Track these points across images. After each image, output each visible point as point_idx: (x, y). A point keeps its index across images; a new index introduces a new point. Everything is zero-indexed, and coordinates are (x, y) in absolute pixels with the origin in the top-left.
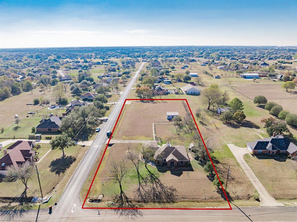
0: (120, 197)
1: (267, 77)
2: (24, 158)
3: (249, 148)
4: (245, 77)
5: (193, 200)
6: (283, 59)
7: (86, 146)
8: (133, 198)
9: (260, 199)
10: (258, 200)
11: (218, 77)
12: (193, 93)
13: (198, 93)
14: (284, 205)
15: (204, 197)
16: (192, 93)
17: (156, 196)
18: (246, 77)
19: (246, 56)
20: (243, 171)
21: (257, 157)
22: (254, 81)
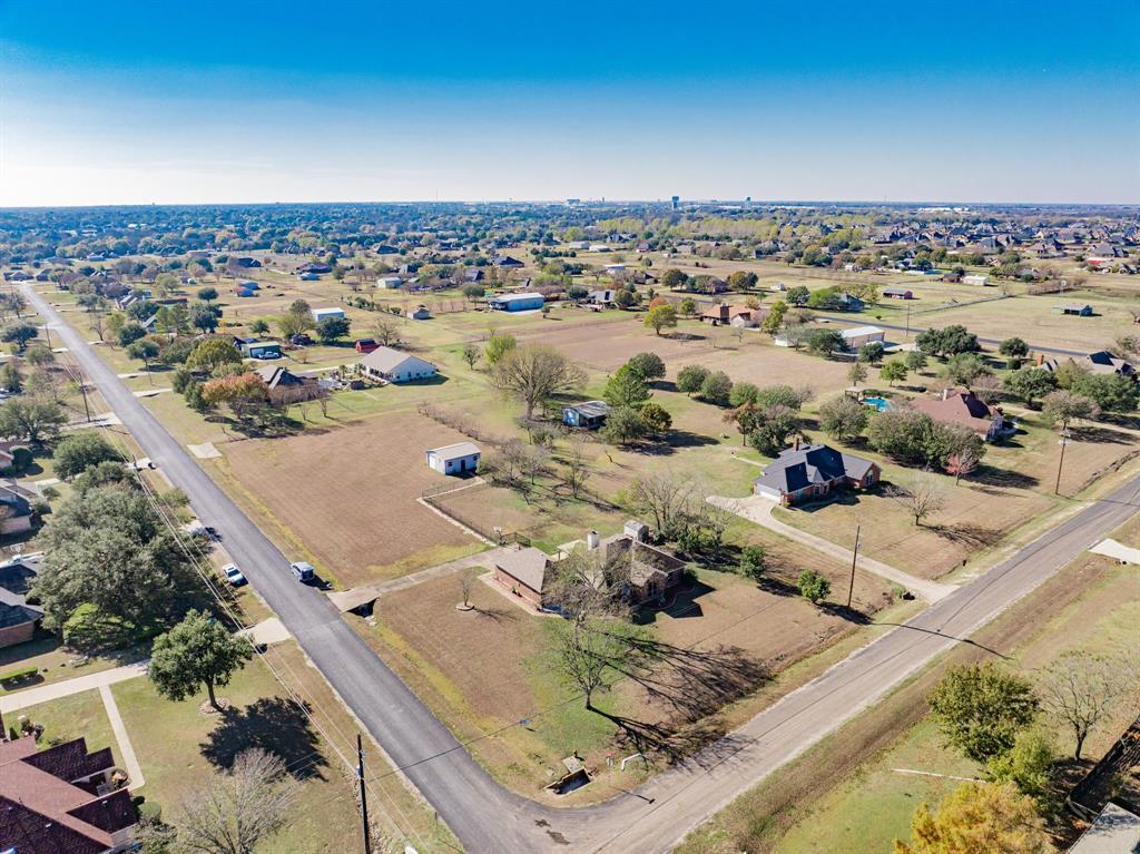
0: (629, 735)
1: (563, 299)
2: (74, 784)
3: (763, 494)
4: (506, 307)
5: (803, 653)
6: (535, 243)
7: (276, 645)
8: (666, 718)
9: (913, 594)
10: (909, 597)
11: (425, 316)
12: (414, 376)
13: (429, 375)
14: (958, 587)
15: (814, 639)
16: (410, 375)
17: (718, 685)
18: (510, 305)
19: (421, 237)
20: (813, 549)
21: (804, 510)
22: (544, 317)
